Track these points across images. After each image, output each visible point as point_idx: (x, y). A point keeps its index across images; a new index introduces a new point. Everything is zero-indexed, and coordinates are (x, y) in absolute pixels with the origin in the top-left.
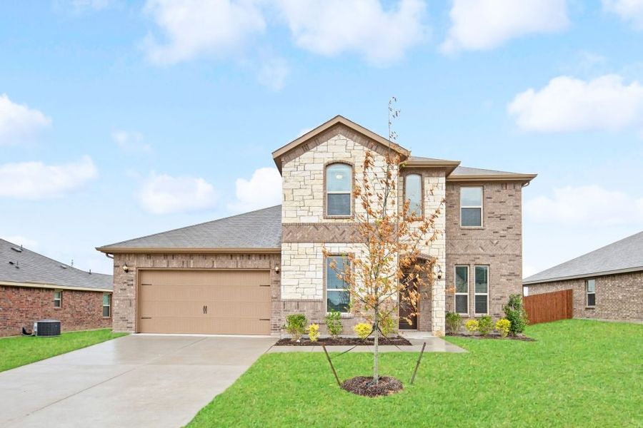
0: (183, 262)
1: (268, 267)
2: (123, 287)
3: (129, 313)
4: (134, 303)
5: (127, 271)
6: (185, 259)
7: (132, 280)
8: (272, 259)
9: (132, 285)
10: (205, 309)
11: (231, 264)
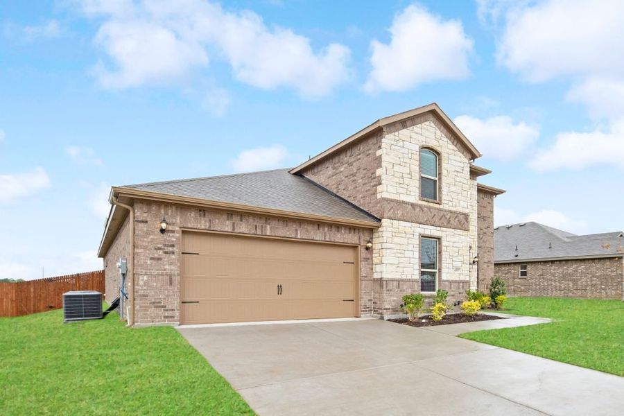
0: (256, 226)
1: (358, 242)
2: (156, 256)
3: (167, 296)
4: (176, 279)
5: (163, 231)
6: (259, 223)
7: (173, 246)
8: (361, 234)
9: (173, 253)
10: (280, 288)
11: (318, 235)
